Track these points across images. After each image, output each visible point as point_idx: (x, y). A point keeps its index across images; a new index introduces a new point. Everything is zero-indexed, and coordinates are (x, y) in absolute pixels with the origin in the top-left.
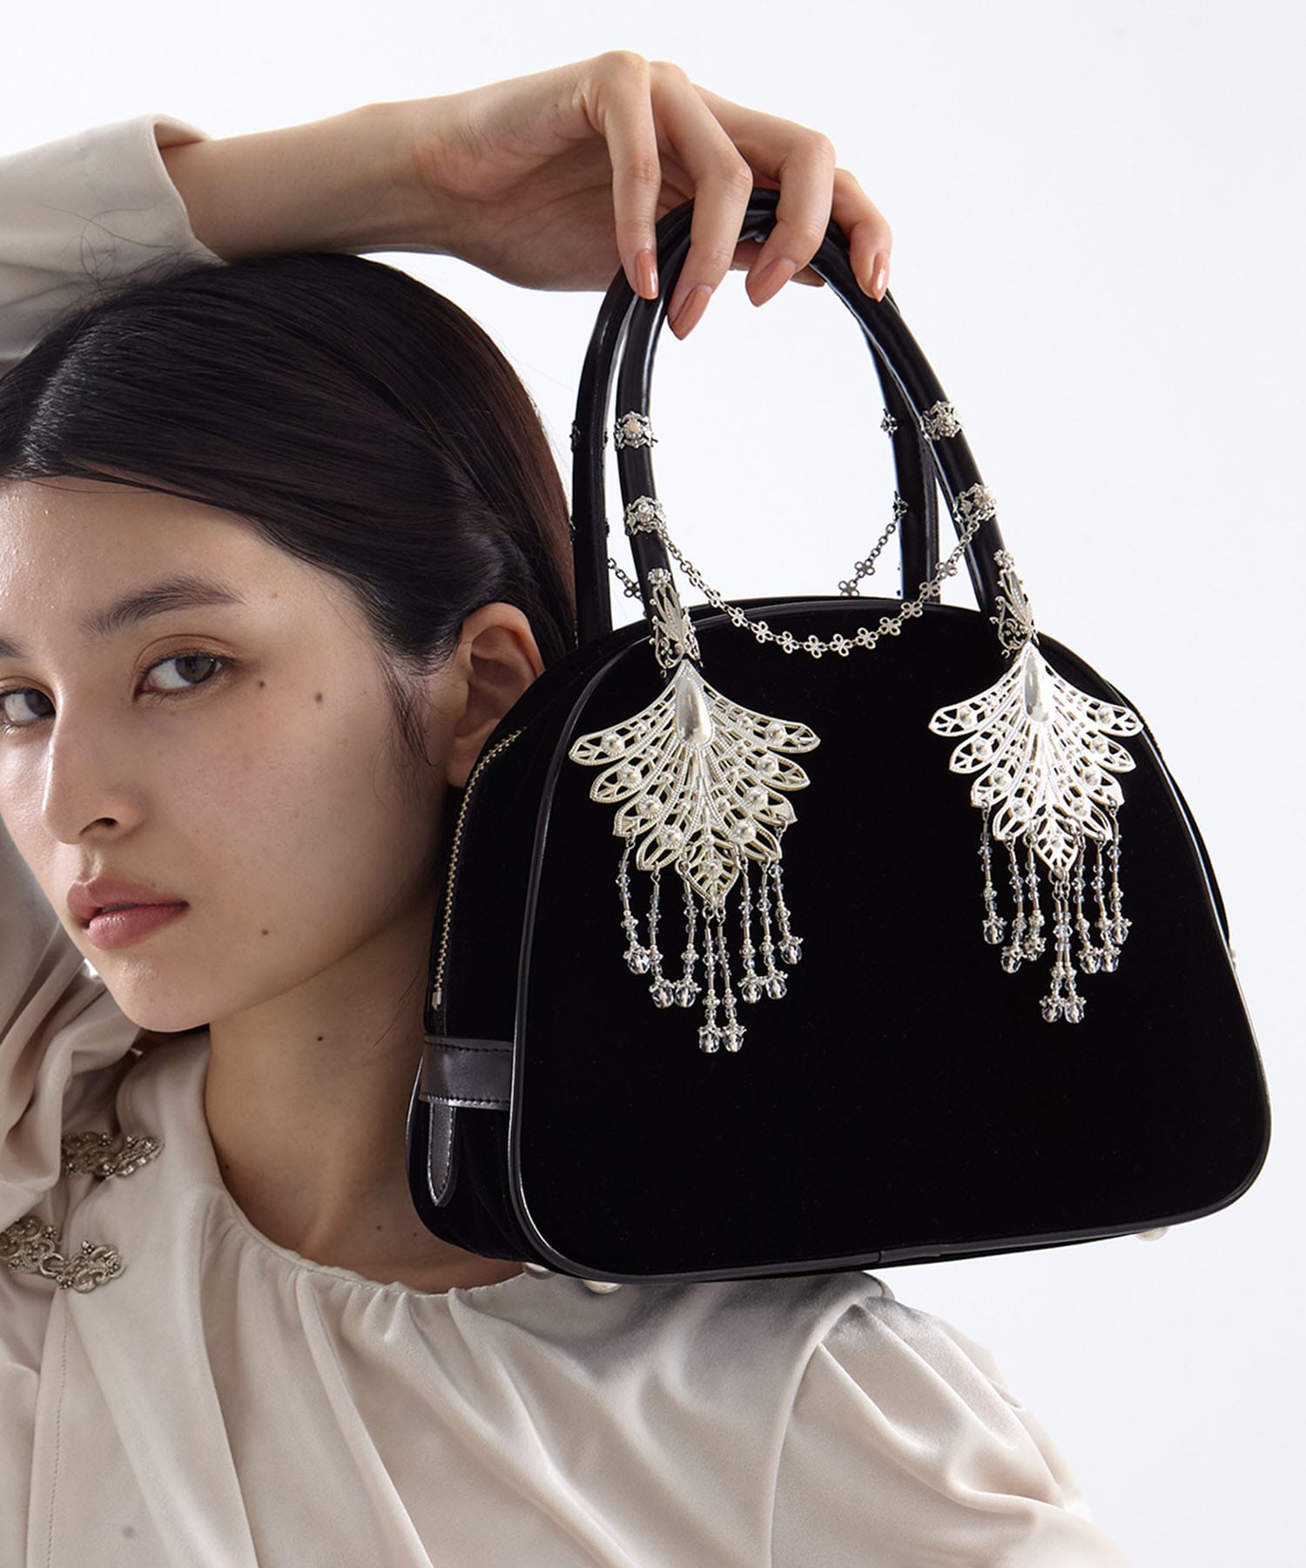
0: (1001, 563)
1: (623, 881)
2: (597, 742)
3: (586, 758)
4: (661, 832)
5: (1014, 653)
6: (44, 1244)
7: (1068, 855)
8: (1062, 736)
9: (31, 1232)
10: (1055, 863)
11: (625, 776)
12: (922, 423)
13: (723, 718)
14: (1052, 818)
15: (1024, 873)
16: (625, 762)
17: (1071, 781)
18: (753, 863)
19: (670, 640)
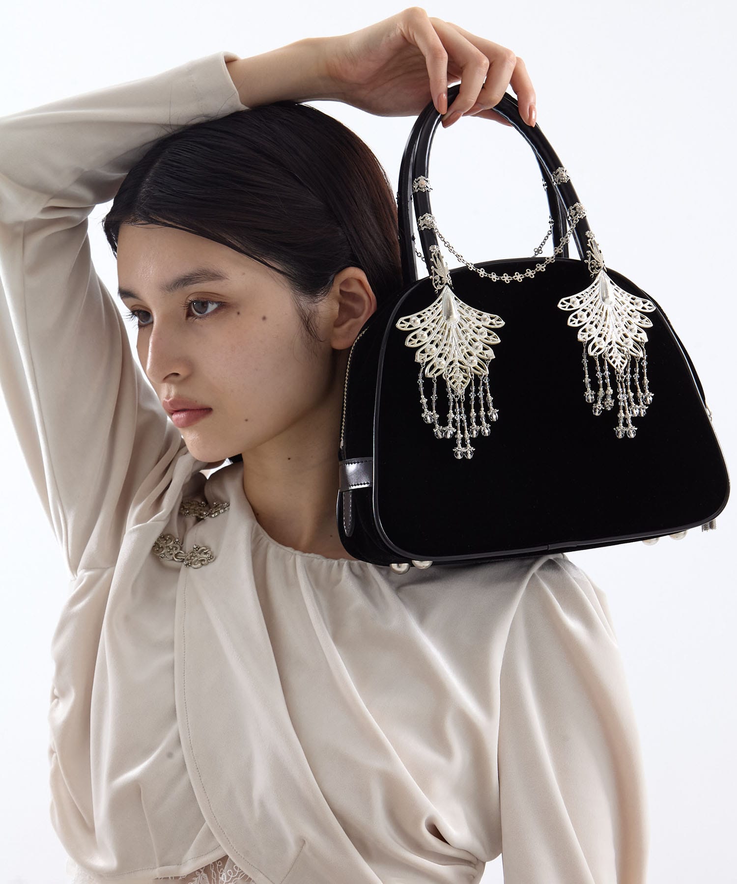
0: (588, 236)
1: (421, 381)
2: (408, 320)
3: (403, 327)
4: (436, 360)
5: (596, 275)
6: (175, 547)
7: (623, 363)
8: (619, 311)
9: (168, 542)
10: (617, 366)
11: (420, 336)
12: (552, 178)
13: (463, 311)
14: (615, 347)
15: (603, 371)
16: (420, 330)
17: (623, 331)
18: (476, 375)
19: (440, 276)
